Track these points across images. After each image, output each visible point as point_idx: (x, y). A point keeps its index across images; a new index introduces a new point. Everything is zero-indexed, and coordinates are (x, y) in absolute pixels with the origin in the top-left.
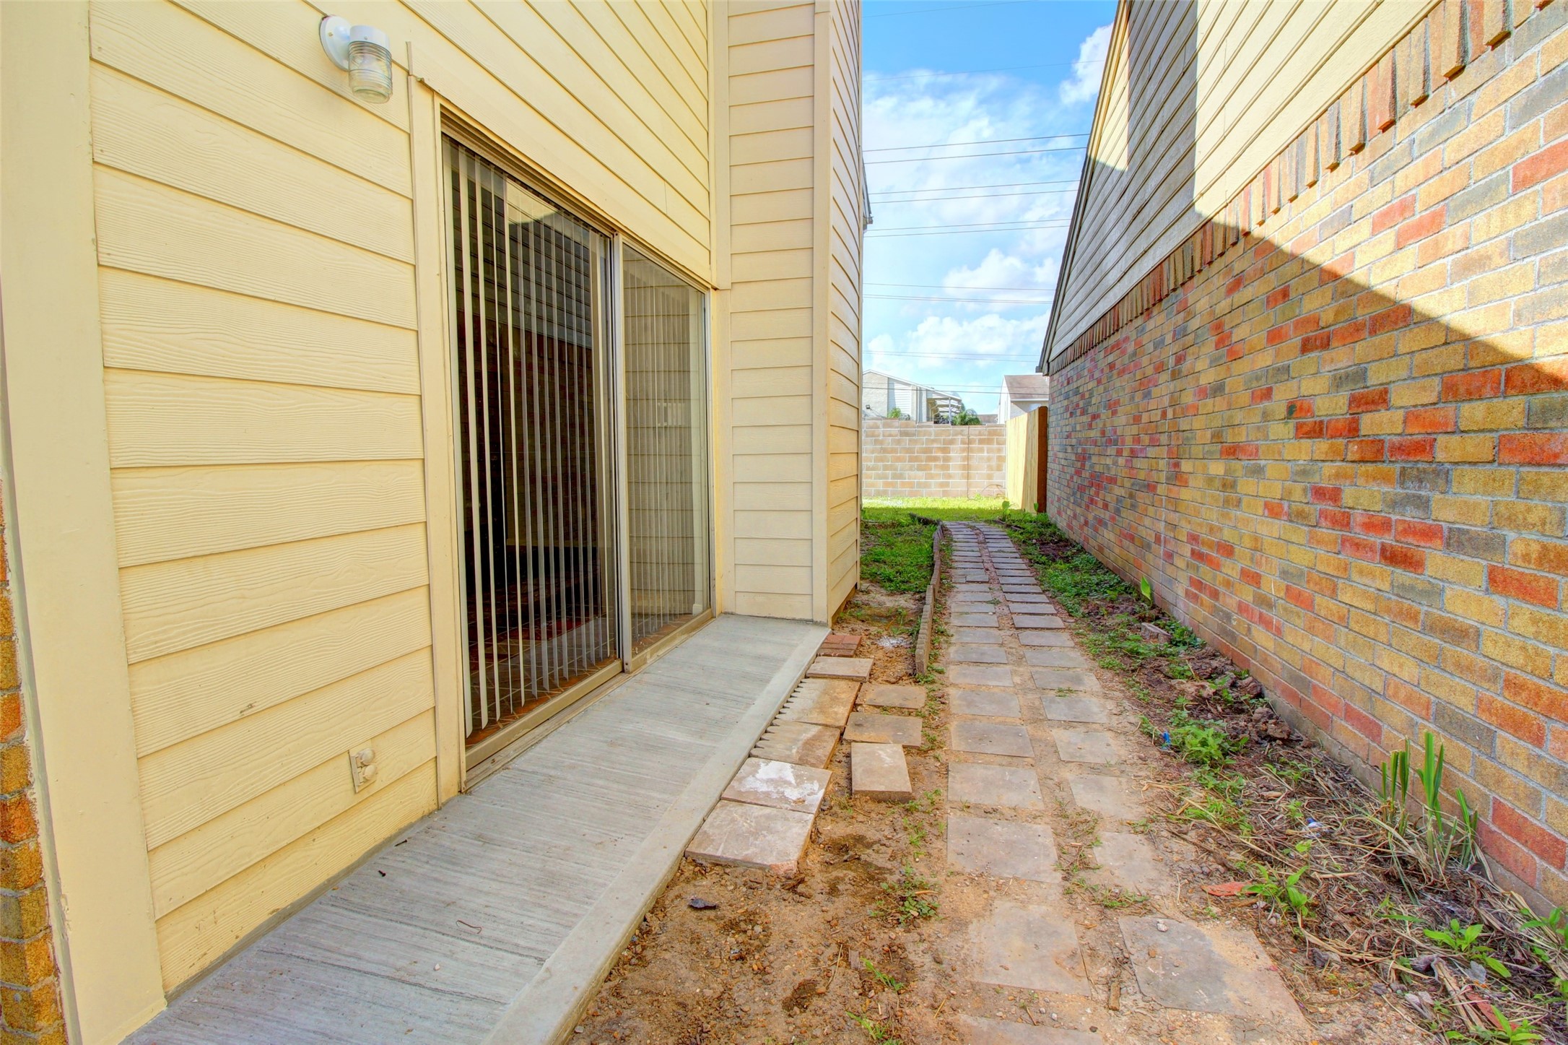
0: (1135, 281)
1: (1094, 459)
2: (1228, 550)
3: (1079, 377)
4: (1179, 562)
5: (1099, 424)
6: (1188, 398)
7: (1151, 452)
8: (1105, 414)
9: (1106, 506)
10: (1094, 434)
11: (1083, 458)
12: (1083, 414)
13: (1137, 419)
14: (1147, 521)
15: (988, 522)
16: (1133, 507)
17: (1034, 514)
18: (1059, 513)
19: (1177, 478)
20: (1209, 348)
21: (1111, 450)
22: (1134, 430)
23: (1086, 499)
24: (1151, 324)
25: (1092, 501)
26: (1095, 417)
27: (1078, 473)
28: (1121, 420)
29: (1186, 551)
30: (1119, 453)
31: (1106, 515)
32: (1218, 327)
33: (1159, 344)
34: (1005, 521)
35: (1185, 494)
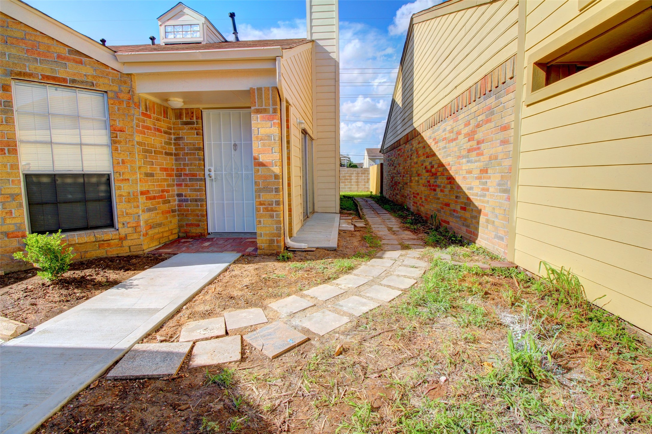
0: (403, 135)
1: (395, 178)
2: (418, 194)
3: (391, 156)
4: (411, 199)
5: (396, 169)
6: (413, 164)
7: (407, 176)
8: (398, 166)
9: (398, 190)
10: (395, 171)
11: (393, 178)
12: (393, 166)
13: (404, 168)
14: (406, 192)
15: (367, 197)
16: (403, 189)
17: (379, 195)
18: (387, 194)
19: (411, 181)
20: (415, 154)
21: (399, 175)
22: (403, 170)
23: (393, 188)
24: (406, 146)
25: (395, 189)
26: (395, 167)
27: (391, 182)
28: (401, 168)
29: (412, 196)
30: (401, 176)
31: (398, 192)
32: (417, 150)
33: (408, 151)
34: (371, 197)
35: (412, 184)
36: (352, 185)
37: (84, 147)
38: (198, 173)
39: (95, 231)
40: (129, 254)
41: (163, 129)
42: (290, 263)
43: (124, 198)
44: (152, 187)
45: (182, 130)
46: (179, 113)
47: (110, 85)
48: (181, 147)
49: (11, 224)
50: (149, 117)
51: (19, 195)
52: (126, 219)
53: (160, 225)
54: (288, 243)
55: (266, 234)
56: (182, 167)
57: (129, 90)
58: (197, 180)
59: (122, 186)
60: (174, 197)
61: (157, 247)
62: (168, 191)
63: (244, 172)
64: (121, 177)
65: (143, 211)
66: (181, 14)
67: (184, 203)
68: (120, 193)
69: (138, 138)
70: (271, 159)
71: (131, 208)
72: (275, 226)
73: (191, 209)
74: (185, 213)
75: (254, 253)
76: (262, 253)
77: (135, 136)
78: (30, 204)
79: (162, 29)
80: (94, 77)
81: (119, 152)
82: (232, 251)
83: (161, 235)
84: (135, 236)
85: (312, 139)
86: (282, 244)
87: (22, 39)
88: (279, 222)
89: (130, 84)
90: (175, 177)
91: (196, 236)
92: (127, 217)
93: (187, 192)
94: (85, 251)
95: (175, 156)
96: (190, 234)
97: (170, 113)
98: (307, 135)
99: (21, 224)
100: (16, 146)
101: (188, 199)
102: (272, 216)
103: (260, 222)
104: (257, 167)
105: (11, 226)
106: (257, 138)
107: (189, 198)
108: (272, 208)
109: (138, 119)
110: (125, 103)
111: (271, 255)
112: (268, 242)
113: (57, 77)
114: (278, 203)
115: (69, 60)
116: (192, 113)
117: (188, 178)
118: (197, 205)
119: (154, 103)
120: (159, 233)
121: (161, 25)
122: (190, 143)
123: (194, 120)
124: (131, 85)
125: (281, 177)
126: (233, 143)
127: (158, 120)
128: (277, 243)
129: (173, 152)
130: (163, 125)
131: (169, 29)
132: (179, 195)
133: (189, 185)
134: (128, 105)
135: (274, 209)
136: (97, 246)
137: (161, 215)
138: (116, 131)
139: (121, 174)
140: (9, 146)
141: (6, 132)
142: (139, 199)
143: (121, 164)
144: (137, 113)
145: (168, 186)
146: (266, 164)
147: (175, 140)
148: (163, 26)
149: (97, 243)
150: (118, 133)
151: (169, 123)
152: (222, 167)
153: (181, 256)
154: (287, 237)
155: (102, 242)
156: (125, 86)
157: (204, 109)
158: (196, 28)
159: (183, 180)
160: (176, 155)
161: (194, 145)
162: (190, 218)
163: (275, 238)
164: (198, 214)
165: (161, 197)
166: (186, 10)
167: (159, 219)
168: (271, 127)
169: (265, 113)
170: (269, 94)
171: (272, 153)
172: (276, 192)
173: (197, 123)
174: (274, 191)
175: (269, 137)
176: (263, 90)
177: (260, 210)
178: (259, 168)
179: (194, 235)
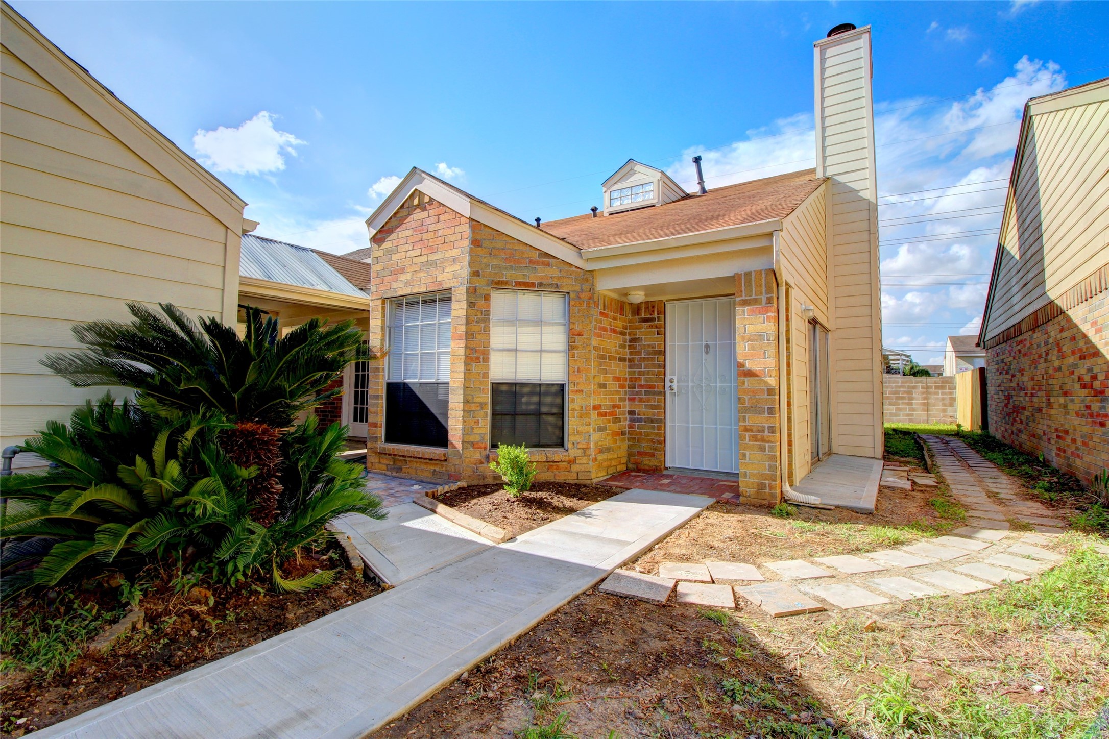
0: (1027, 314)
1: (1014, 398)
2: (1067, 432)
3: (1003, 354)
4: (1053, 442)
5: (1015, 380)
6: (1051, 371)
7: (1039, 394)
8: (1018, 375)
9: (1021, 422)
10: (1013, 385)
11: (1008, 397)
12: (1007, 373)
13: (1033, 379)
14: (1040, 426)
15: (946, 435)
16: (1034, 421)
17: (979, 432)
18: (997, 430)
19: (1050, 405)
20: (1056, 352)
21: (1022, 393)
22: (1032, 383)
23: (1011, 419)
24: (1035, 336)
25: (1015, 420)
26: (1013, 376)
27: (1006, 406)
28: (1026, 378)
29: (1054, 436)
30: (1026, 394)
31: (1022, 427)
32: (1058, 344)
33: (1039, 346)
34: (959, 434)
35: (1053, 412)
36: (914, 410)
37: (544, 354)
38: (656, 384)
39: (546, 449)
40: (576, 481)
41: (618, 329)
42: (791, 521)
43: (575, 412)
44: (604, 400)
45: (640, 328)
46: (636, 309)
47: (573, 285)
48: (637, 350)
49: (477, 434)
50: (606, 316)
51: (486, 404)
52: (578, 439)
53: (608, 450)
54: (787, 492)
55: (753, 475)
56: (637, 376)
57: (591, 289)
58: (655, 393)
59: (575, 398)
60: (625, 414)
61: (605, 478)
62: (619, 407)
63: (718, 384)
64: (575, 389)
65: (594, 430)
66: (632, 172)
67: (637, 424)
68: (573, 407)
69: (595, 342)
70: (763, 367)
71: (582, 425)
72: (767, 464)
73: (644, 432)
74: (636, 437)
75: (734, 501)
76: (746, 502)
77: (592, 340)
78: (494, 414)
79: (607, 196)
80: (559, 278)
81: (576, 359)
82: (702, 494)
83: (609, 463)
84: (584, 460)
85: (826, 330)
86: (778, 491)
87: (503, 249)
88: (773, 458)
90: (627, 389)
91: (649, 470)
92: (578, 436)
93: (641, 409)
95: (629, 362)
96: (642, 467)
97: (627, 309)
98: (818, 326)
99: (484, 434)
100: (489, 354)
101: (641, 418)
102: (763, 449)
103: (744, 455)
104: (743, 378)
105: (477, 437)
106: (743, 338)
107: (643, 417)
108: (763, 436)
109: (596, 320)
110: (585, 304)
111: (759, 507)
112: (756, 486)
113: (528, 282)
114: (772, 430)
115: (539, 264)
116: (653, 307)
117: (643, 390)
118: (653, 428)
119: (612, 299)
120: (607, 460)
121: (605, 192)
122: (649, 345)
123: (655, 315)
124: (593, 282)
125: (777, 391)
126: (704, 343)
127: (615, 319)
128: (770, 490)
129: (627, 357)
130: (619, 325)
131: (615, 195)
132: (631, 413)
133: (644, 400)
134: (588, 306)
135: (765, 437)
136: (547, 468)
137: (610, 437)
138: (574, 335)
139: (575, 384)
140: (484, 354)
141: (483, 341)
142: (591, 415)
143: (576, 373)
144: (595, 312)
145: (621, 399)
146: (756, 374)
147: (630, 341)
148: (608, 193)
149: (547, 464)
150: (576, 337)
151: (625, 321)
152: (687, 376)
153: (635, 492)
154: (785, 482)
155: (551, 464)
156: (587, 284)
157: (667, 301)
158: (650, 187)
159: (637, 393)
160: (630, 360)
161: (653, 348)
162: (643, 445)
163: (767, 482)
164: (652, 440)
165: (612, 414)
166: (638, 168)
167: (608, 441)
168: (764, 323)
169: (755, 305)
170: (761, 280)
171: (765, 358)
172: (769, 414)
173: (659, 319)
174: (766, 413)
175: (760, 336)
176: (753, 274)
177: (745, 438)
178: (746, 379)
179: (647, 468)
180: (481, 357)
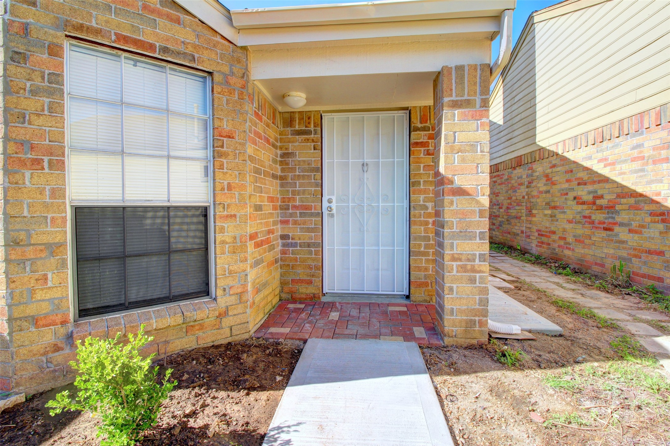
2: (554, 233)
4: (533, 238)
6: (535, 193)
7: (517, 208)
13: (510, 198)
14: (516, 228)
16: (509, 224)
19: (531, 215)
20: (543, 181)
24: (516, 172)
29: (536, 234)
32: (547, 176)
33: (520, 178)
35: (534, 219)
37: (172, 162)
38: (313, 204)
39: (182, 303)
40: (230, 340)
41: (271, 140)
43: (227, 246)
44: (259, 226)
45: (293, 142)
46: (289, 119)
47: (218, 63)
48: (290, 166)
49: (43, 300)
50: (260, 118)
51: (62, 245)
52: (229, 282)
53: (265, 285)
55: (460, 311)
56: (290, 196)
57: (244, 74)
58: (312, 215)
59: (226, 226)
60: (278, 240)
61: (263, 322)
62: (273, 232)
63: (381, 204)
64: (225, 213)
65: (251, 267)
67: (291, 249)
68: (223, 239)
69: (249, 150)
70: (474, 183)
71: (236, 261)
72: (477, 297)
73: (300, 258)
74: (291, 264)
75: (436, 342)
77: (247, 146)
78: (80, 261)
80: (195, 46)
81: (225, 170)
82: (393, 335)
83: (265, 301)
84: (240, 309)
88: (484, 290)
89: (245, 64)
90: (279, 211)
91: (306, 300)
92: (230, 278)
93: (296, 232)
94: (165, 341)
95: (280, 180)
96: (297, 296)
97: (279, 118)
99: (61, 299)
100: (63, 155)
101: (296, 243)
102: (472, 281)
103: (451, 289)
104: (451, 197)
105: (44, 305)
106: (452, 148)
107: (299, 241)
108: (473, 266)
109: (251, 121)
110: (236, 93)
112: (464, 324)
113: (140, 40)
114: (483, 258)
115: (160, 14)
116: (309, 118)
117: (298, 212)
118: (310, 253)
119: (266, 100)
120: (264, 299)
122: (304, 161)
123: (312, 128)
124: (247, 65)
126: (365, 161)
127: (268, 125)
128: (480, 327)
129: (279, 174)
130: (272, 135)
132: (283, 237)
133: (300, 222)
134: (241, 97)
135: (476, 267)
136: (184, 330)
137: (266, 269)
138: (222, 136)
139: (226, 206)
140: (51, 154)
141: (47, 129)
142: (247, 247)
143: (226, 191)
144: (250, 110)
145: (275, 223)
146: (470, 192)
147: (282, 156)
149: (184, 327)
150: (225, 139)
151: (277, 132)
152: (348, 196)
155: (192, 324)
156: (238, 65)
157: (325, 112)
159: (291, 215)
160: (282, 178)
161: (309, 164)
162: (299, 271)
163: (477, 318)
164: (310, 266)
165: (267, 241)
167: (264, 276)
168: (477, 130)
169: (466, 107)
170: (475, 77)
171: (477, 173)
172: (480, 239)
173: (316, 133)
174: (478, 238)
175: (473, 146)
176: (466, 69)
177: (452, 269)
178: (455, 199)
179: (304, 296)
180: (46, 159)
